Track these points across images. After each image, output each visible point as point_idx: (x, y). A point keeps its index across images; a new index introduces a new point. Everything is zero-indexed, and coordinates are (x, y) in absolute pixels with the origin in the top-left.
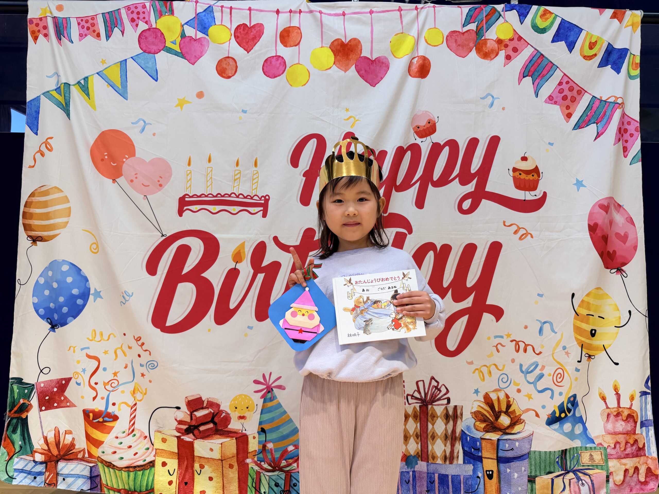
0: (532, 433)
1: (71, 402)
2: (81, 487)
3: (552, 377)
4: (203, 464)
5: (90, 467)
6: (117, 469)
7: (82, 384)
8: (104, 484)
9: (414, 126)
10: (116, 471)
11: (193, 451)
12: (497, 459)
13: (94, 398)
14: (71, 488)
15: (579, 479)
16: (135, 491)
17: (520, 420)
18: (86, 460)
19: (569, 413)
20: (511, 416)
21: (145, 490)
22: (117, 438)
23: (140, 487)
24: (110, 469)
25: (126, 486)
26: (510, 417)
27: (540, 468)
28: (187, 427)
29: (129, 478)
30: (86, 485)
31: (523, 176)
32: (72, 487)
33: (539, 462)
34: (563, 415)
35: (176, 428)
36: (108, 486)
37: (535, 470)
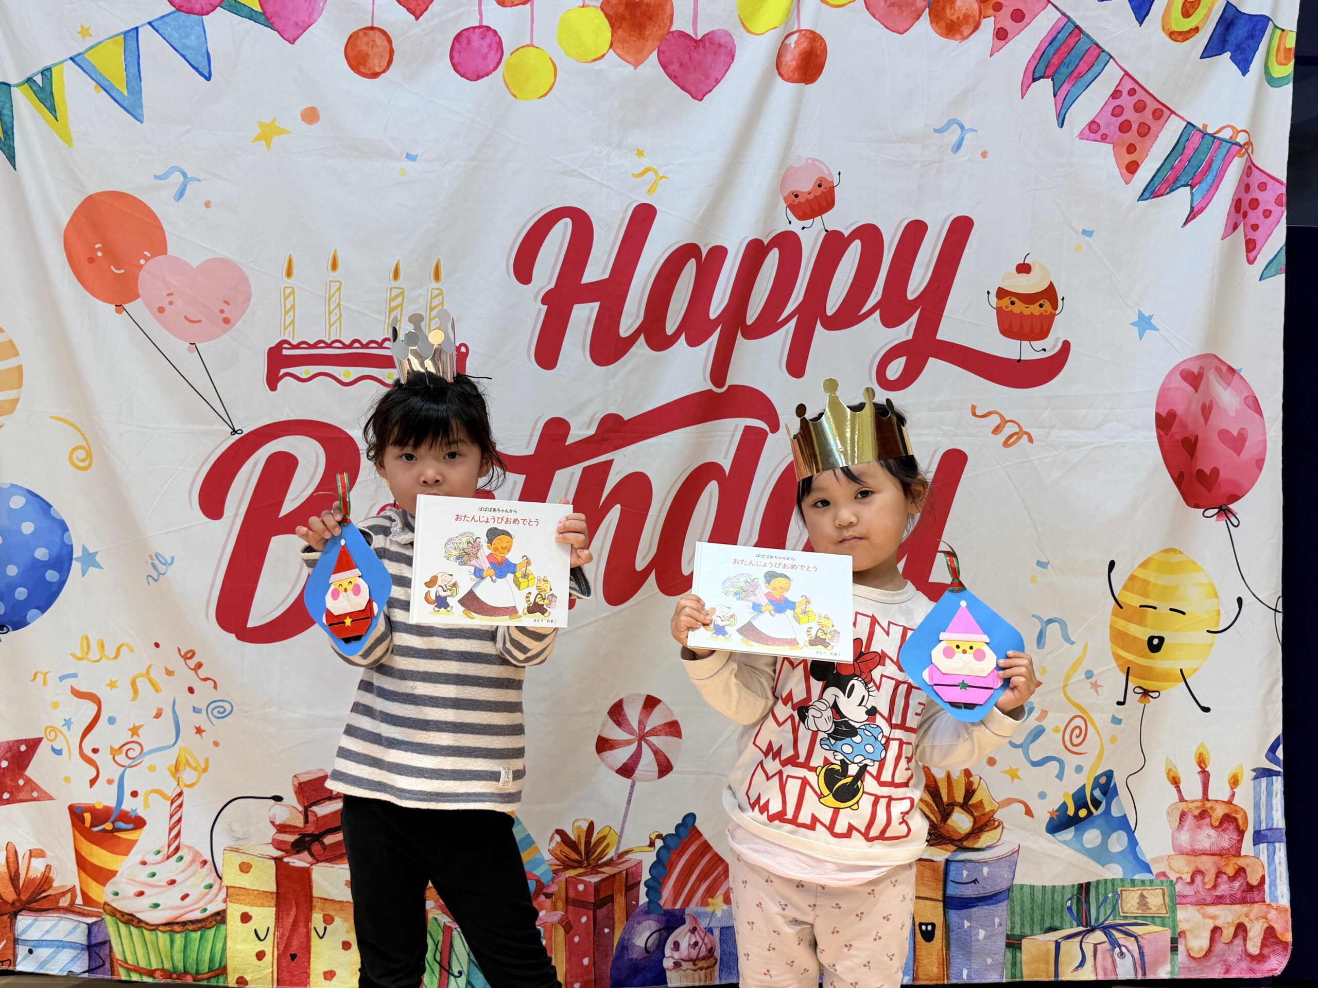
0: (1017, 849)
1: (42, 790)
2: (69, 966)
3: (1061, 734)
4: (332, 913)
5: (88, 924)
6: (147, 927)
7: (65, 752)
8: (118, 960)
9: (786, 194)
10: (145, 931)
11: (310, 888)
12: (944, 901)
13: (93, 782)
14: (47, 970)
15: (1114, 943)
16: (186, 972)
17: (992, 822)
18: (77, 910)
19: (1097, 809)
20: (975, 814)
21: (207, 970)
22: (144, 863)
23: (197, 964)
24: (132, 928)
25: (165, 962)
26: (972, 815)
27: (1032, 919)
28: (296, 837)
29: (172, 947)
30: (79, 963)
31: (1019, 307)
32: (47, 966)
33: (1029, 907)
34: (1083, 813)
35: (273, 840)
36: (126, 963)
37: (1022, 924)
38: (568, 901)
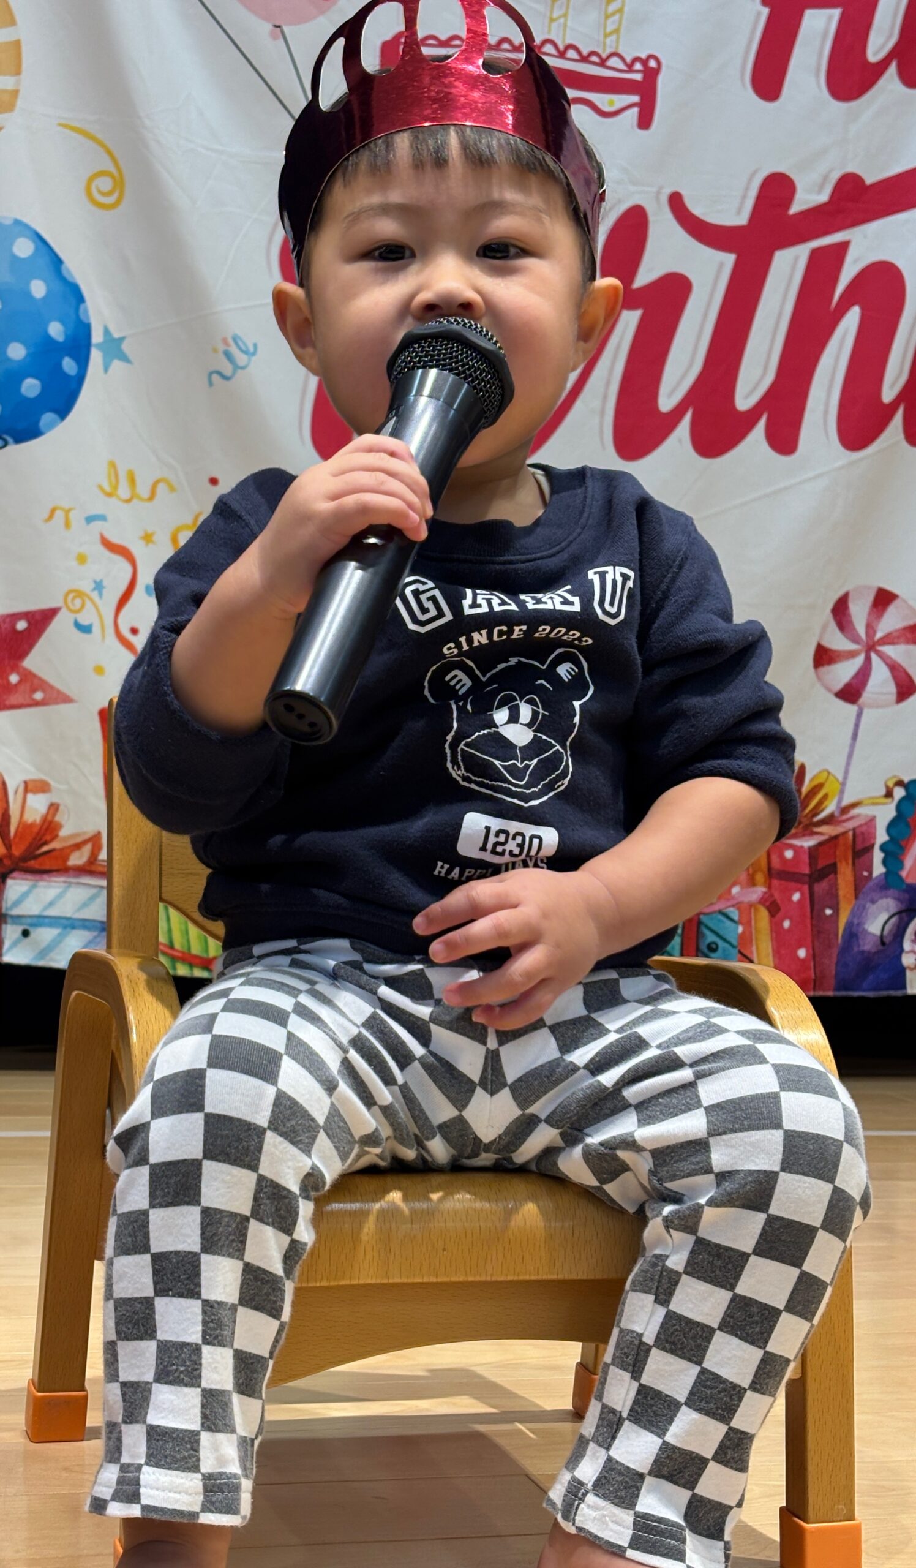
1: (52, 687)
7: (96, 629)
14: (46, 960)
18: (100, 869)
38: (771, 873)
